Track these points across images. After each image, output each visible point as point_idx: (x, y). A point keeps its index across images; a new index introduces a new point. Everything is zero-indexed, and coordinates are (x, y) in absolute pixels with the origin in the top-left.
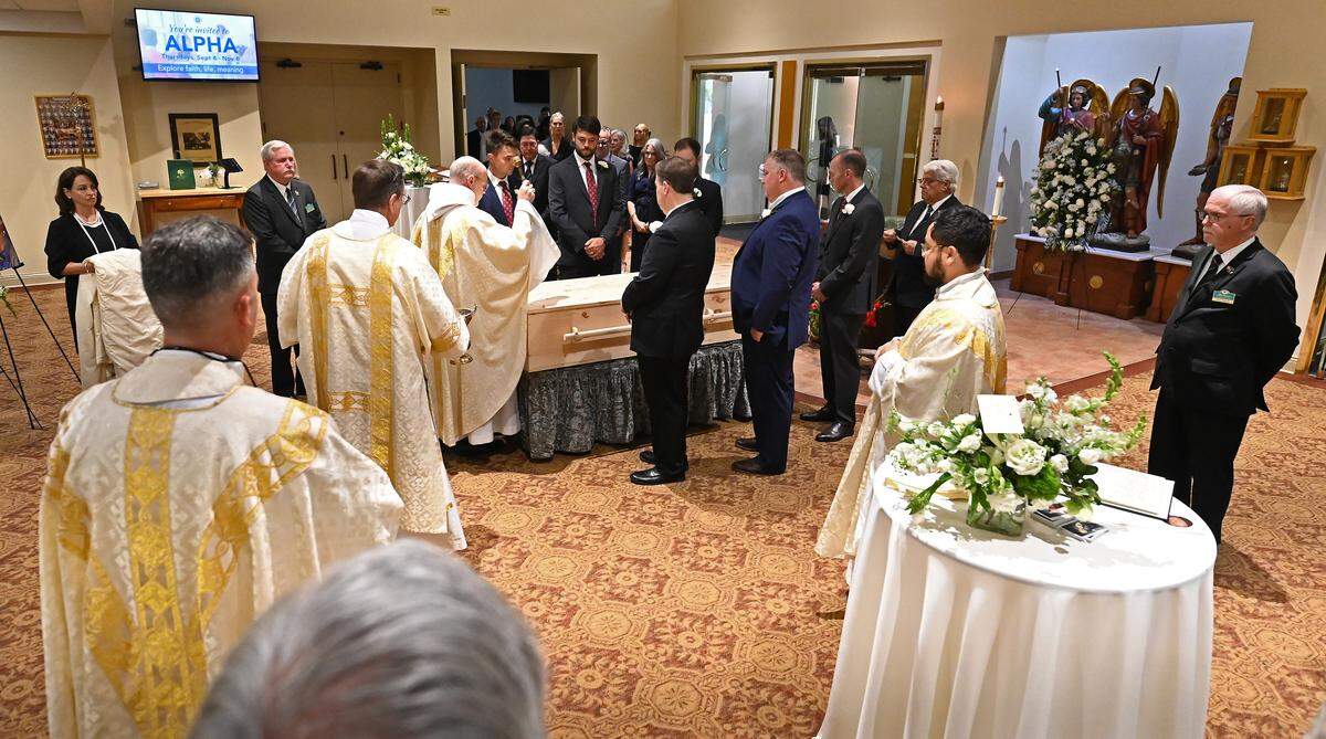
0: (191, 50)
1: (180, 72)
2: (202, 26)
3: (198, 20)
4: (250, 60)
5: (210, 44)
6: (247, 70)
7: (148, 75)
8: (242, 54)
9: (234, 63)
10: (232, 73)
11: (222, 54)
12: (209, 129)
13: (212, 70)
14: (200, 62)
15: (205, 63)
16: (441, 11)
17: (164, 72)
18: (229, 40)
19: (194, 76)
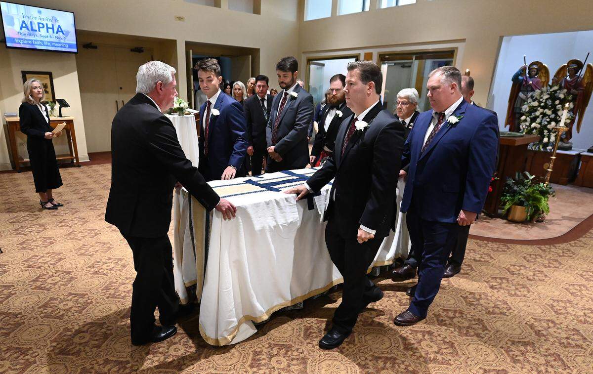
0: (36, 31)
1: (29, 44)
2: (42, 16)
3: (40, 12)
4: (72, 39)
5: (48, 28)
6: (70, 46)
7: (9, 45)
8: (67, 36)
9: (62, 41)
10: (61, 47)
11: (55, 35)
12: (48, 81)
13: (49, 44)
14: (42, 39)
15: (44, 39)
16: (180, 18)
17: (19, 43)
18: (59, 26)
19: (38, 47)
